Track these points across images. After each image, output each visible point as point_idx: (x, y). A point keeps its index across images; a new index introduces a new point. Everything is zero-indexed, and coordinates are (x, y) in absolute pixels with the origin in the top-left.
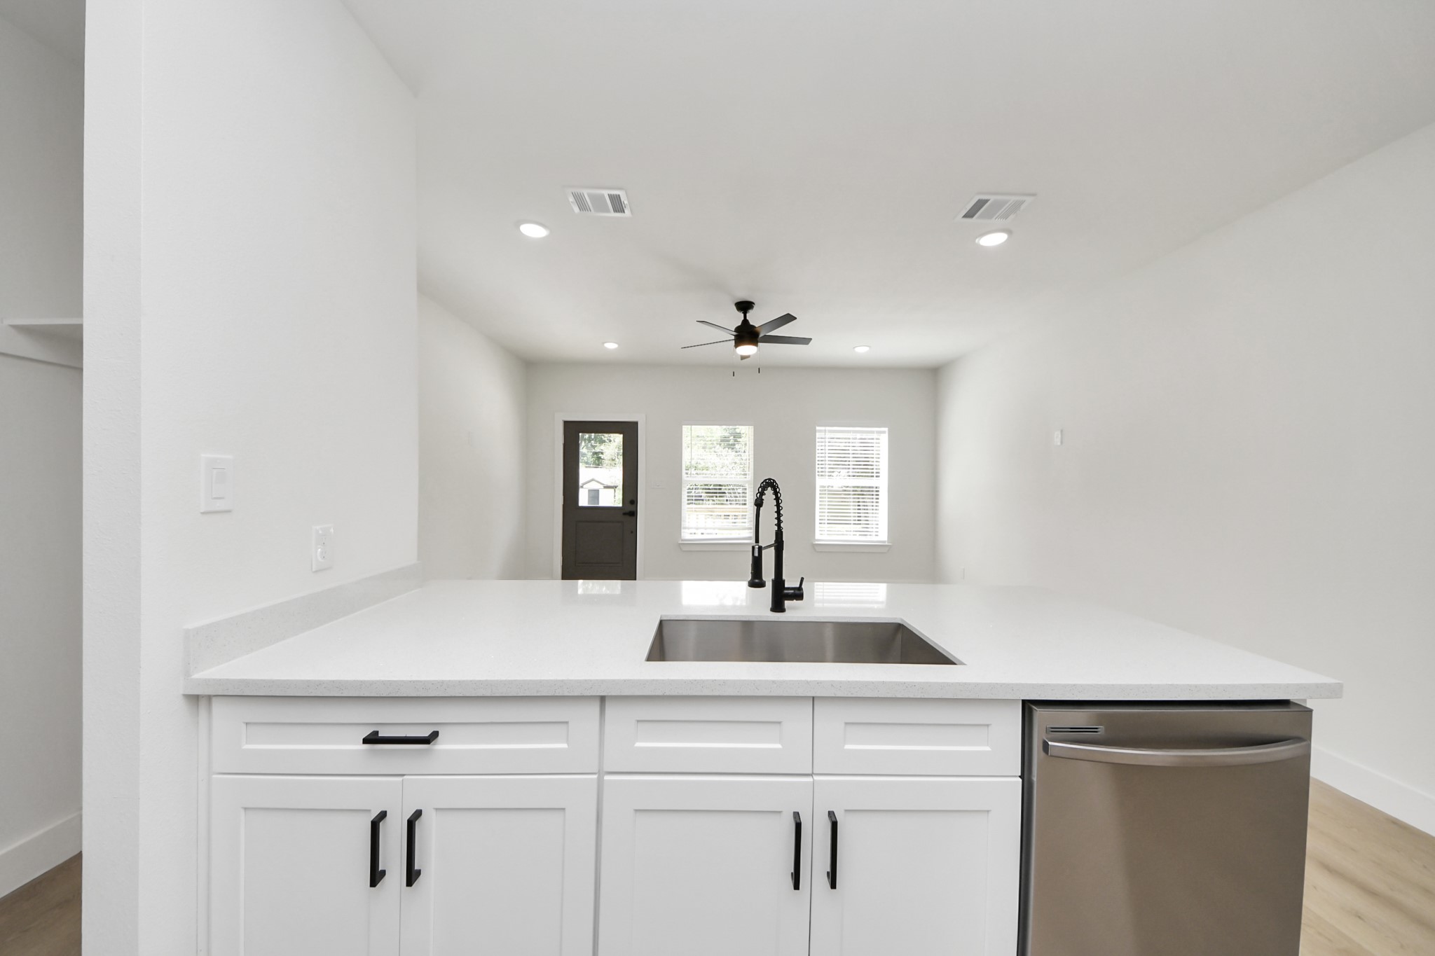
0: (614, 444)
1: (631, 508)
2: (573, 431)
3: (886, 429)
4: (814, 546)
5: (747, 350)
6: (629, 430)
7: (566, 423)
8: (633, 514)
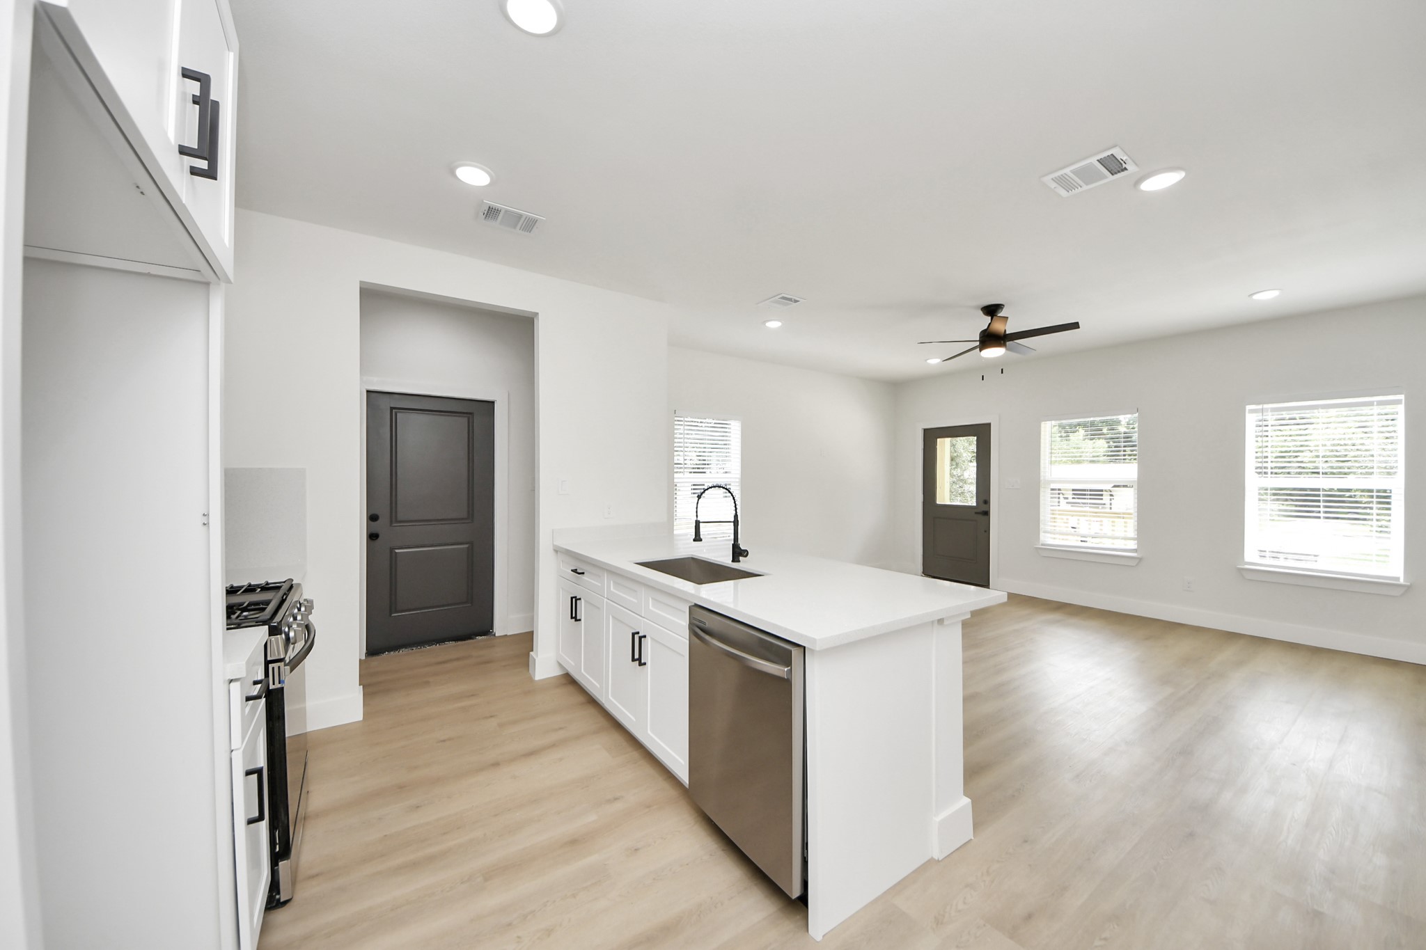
0: (967, 446)
1: (984, 508)
2: (931, 437)
3: (1402, 397)
4: (1241, 571)
5: (994, 353)
6: (981, 433)
7: (926, 431)
8: (986, 513)
